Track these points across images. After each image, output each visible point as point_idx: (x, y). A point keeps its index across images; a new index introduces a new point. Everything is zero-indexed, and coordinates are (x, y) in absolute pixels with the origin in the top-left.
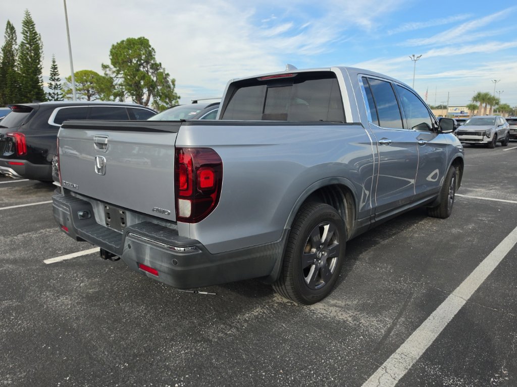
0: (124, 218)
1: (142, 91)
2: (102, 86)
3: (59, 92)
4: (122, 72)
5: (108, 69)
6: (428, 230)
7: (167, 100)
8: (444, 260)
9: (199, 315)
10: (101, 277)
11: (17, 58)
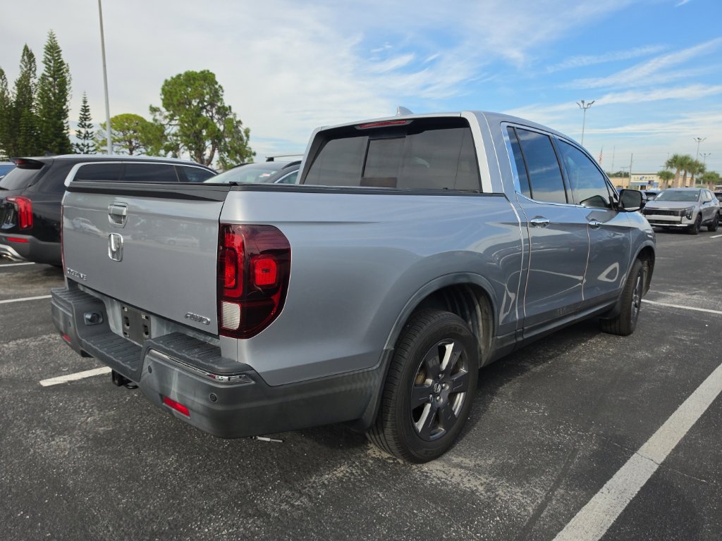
0: (148, 326)
1: (204, 144)
2: (150, 136)
3: (90, 142)
4: (177, 118)
5: (157, 113)
6: (600, 352)
7: (238, 158)
8: (624, 399)
9: (255, 473)
10: (118, 408)
11: (35, 96)
